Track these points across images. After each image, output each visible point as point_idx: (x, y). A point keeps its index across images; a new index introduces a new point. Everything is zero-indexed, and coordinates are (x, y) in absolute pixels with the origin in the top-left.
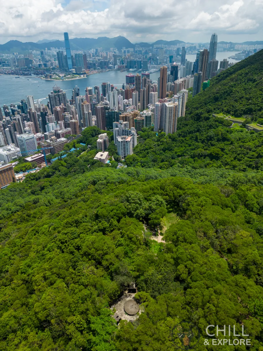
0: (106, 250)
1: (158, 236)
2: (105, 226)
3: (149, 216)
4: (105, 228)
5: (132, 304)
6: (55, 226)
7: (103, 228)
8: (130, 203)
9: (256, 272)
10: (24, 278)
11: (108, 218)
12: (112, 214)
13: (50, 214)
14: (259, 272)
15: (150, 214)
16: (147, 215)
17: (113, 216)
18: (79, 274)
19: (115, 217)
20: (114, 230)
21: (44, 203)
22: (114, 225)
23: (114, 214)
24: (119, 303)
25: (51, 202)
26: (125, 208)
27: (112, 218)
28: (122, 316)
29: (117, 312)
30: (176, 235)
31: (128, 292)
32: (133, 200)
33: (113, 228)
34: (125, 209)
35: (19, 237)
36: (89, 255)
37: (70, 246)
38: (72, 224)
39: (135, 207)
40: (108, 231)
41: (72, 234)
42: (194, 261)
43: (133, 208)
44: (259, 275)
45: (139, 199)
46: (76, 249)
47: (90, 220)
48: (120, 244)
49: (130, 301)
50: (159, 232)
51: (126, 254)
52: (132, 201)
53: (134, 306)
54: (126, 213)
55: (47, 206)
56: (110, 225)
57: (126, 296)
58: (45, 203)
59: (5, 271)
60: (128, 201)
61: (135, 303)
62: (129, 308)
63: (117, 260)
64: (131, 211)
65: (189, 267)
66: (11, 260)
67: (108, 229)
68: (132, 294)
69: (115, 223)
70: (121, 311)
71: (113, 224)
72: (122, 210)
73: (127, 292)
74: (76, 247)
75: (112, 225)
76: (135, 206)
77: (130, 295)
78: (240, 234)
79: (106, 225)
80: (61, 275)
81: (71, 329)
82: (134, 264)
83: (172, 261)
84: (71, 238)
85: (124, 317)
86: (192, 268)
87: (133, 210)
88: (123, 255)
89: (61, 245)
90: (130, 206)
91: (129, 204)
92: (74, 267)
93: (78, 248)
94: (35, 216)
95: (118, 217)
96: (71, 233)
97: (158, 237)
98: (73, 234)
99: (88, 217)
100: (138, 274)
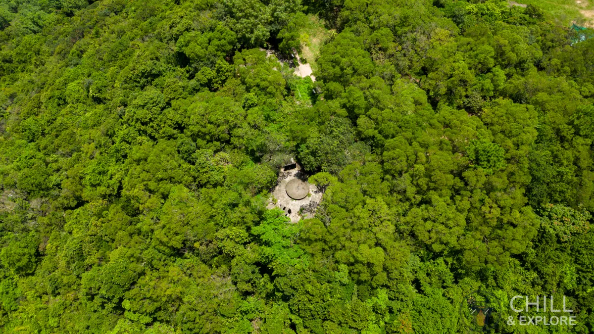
0: (232, 121)
1: (299, 65)
2: (209, 77)
3: (278, 35)
4: (210, 80)
5: (296, 185)
6: (99, 85)
7: (207, 81)
8: (238, 19)
9: (464, 94)
10: (103, 193)
11: (208, 59)
12: (212, 48)
13: (58, 53)
14: (468, 93)
15: (278, 31)
16: (274, 33)
17: (216, 53)
18: (204, 170)
19: (219, 53)
20: (227, 78)
21: (27, 28)
22: (225, 71)
23: (216, 47)
24: (277, 188)
25: (40, 22)
26: (231, 29)
27: (215, 56)
28: (288, 204)
29: (279, 201)
30: (338, 65)
31: (285, 170)
32: (241, 11)
33: (226, 76)
34: (233, 33)
35: (28, 113)
36: (205, 134)
37: (164, 127)
38: (138, 80)
39: (250, 25)
40: (216, 83)
41: (155, 104)
42: (381, 106)
43: (247, 29)
44: (467, 96)
45: (253, 8)
46: (175, 129)
47: (170, 66)
48: (252, 104)
49: (293, 180)
50: (298, 58)
51: (268, 118)
52: (240, 15)
53: (301, 186)
54: (237, 40)
55: (35, 32)
56: (218, 71)
57: (284, 176)
58: (29, 26)
59: (54, 185)
60: (232, 15)
61: (300, 181)
62: (294, 191)
63: (256, 132)
64: (244, 36)
65: (374, 118)
66: (50, 165)
67: (217, 80)
68: (291, 171)
69: (226, 65)
70: (284, 198)
71: (223, 69)
72: (228, 38)
73: (282, 170)
74: (175, 125)
75: (222, 71)
76: (249, 23)
77: (289, 173)
78: (437, 37)
79: (210, 73)
80: (174, 178)
81: (228, 246)
82: (283, 130)
83: (344, 112)
84: (159, 112)
85: (292, 205)
86: (380, 118)
87: (247, 32)
88: (264, 123)
89: (143, 128)
90: (239, 26)
91: (235, 20)
92: (188, 159)
93: (180, 127)
94: (23, 59)
95: (224, 51)
96: (153, 103)
97: (300, 67)
98: (157, 104)
99: (162, 60)
100: (295, 143)
